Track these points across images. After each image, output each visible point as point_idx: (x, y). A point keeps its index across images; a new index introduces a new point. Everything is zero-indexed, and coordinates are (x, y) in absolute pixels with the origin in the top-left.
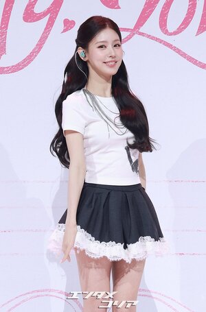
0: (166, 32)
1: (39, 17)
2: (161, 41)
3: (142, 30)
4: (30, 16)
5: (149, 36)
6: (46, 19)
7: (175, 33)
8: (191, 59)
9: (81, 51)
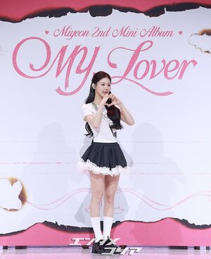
0: (137, 78)
1: (83, 71)
2: (135, 82)
3: (126, 77)
4: (79, 71)
5: (129, 80)
6: (85, 73)
7: (141, 79)
8: (147, 90)
9: (93, 85)
